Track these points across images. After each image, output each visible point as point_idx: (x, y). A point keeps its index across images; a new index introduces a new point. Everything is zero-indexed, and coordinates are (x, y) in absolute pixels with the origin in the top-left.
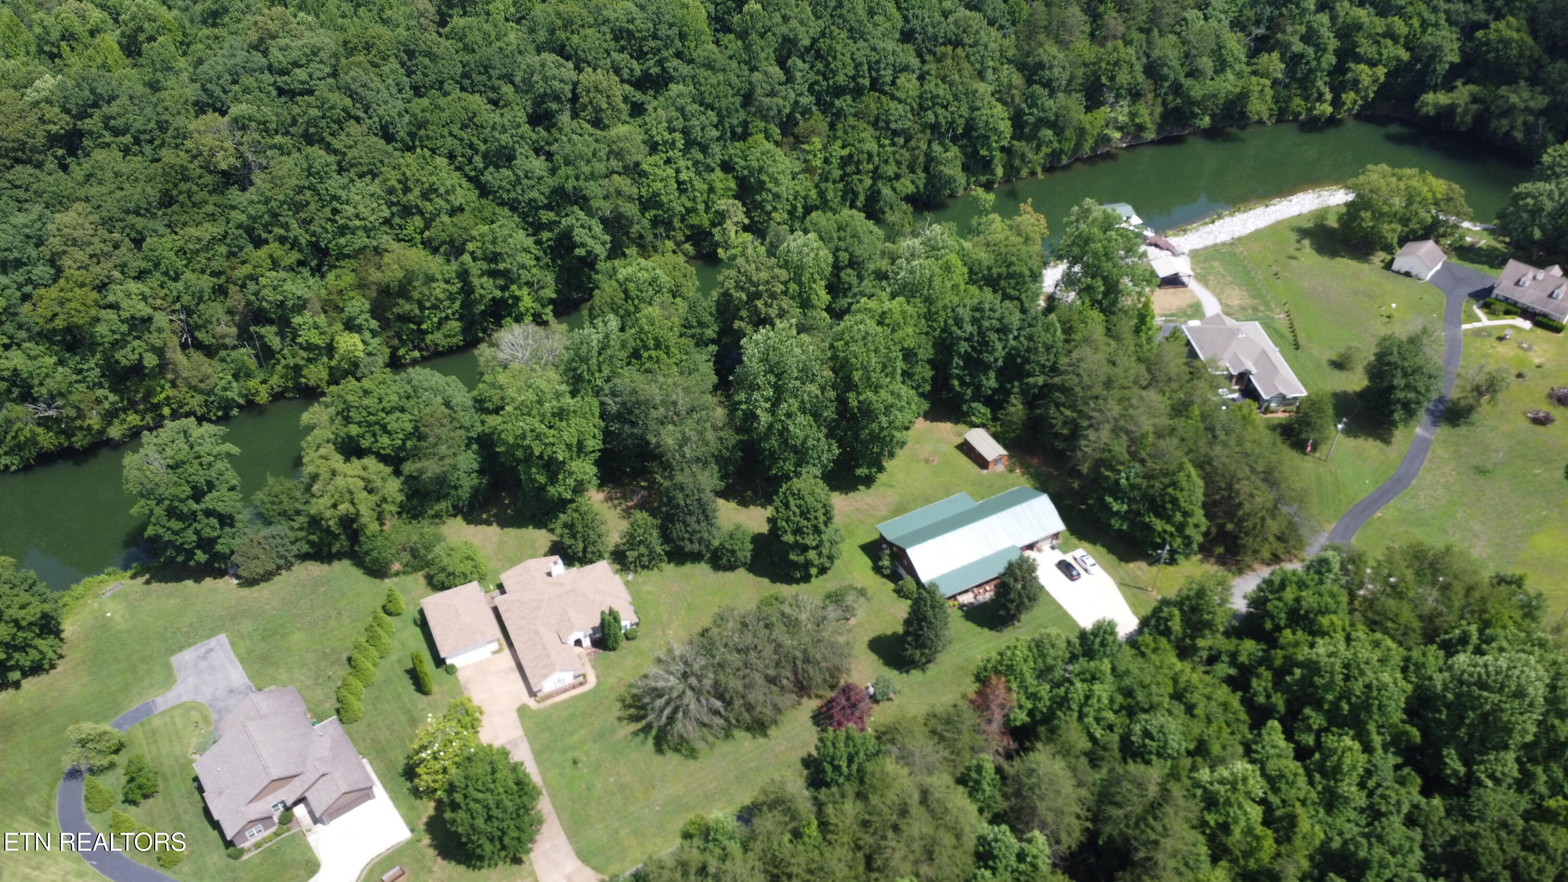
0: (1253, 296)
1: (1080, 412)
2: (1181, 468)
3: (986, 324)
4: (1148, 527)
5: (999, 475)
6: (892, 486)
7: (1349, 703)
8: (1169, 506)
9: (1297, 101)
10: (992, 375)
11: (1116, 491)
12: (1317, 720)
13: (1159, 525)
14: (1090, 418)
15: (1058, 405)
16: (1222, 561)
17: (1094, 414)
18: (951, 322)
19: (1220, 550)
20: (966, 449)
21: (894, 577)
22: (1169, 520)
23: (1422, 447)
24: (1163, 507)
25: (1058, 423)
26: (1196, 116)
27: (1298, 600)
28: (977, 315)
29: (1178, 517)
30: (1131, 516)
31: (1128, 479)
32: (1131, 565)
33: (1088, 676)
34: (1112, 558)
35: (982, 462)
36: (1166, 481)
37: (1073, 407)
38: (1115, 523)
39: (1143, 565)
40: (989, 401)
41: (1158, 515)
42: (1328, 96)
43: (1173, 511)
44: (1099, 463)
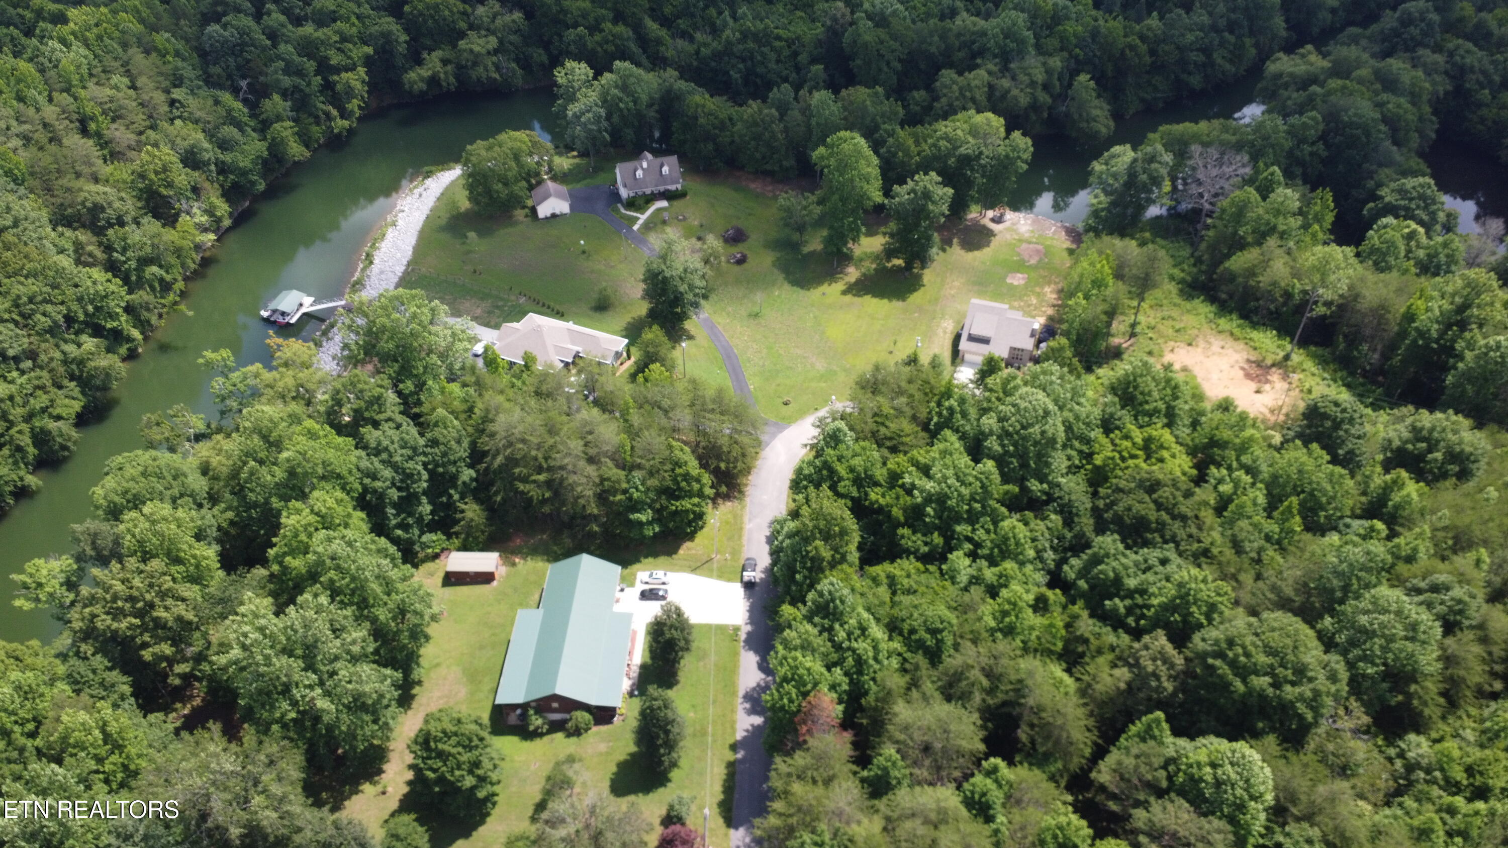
0: (482, 299)
1: (550, 469)
2: (670, 447)
3: (398, 458)
4: (676, 512)
5: (508, 576)
6: (438, 665)
7: (976, 501)
8: (684, 484)
9: (315, 129)
10: (424, 500)
11: (636, 506)
12: (962, 529)
13: (687, 504)
14: (562, 468)
15: (525, 480)
16: (727, 497)
17: (566, 461)
18: (367, 481)
19: (724, 489)
20: (453, 579)
21: (556, 727)
22: (690, 494)
23: (711, 327)
24: (680, 489)
25: (534, 493)
26: (253, 183)
27: (852, 470)
28: (384, 456)
29: (696, 486)
30: (660, 516)
31: (637, 489)
32: (681, 552)
33: (857, 632)
34: (662, 559)
35: (486, 578)
36: (668, 467)
37: (540, 470)
38: (649, 532)
39: (688, 544)
40: (432, 527)
41: (677, 498)
42: (335, 112)
43: (689, 484)
44: (602, 497)
